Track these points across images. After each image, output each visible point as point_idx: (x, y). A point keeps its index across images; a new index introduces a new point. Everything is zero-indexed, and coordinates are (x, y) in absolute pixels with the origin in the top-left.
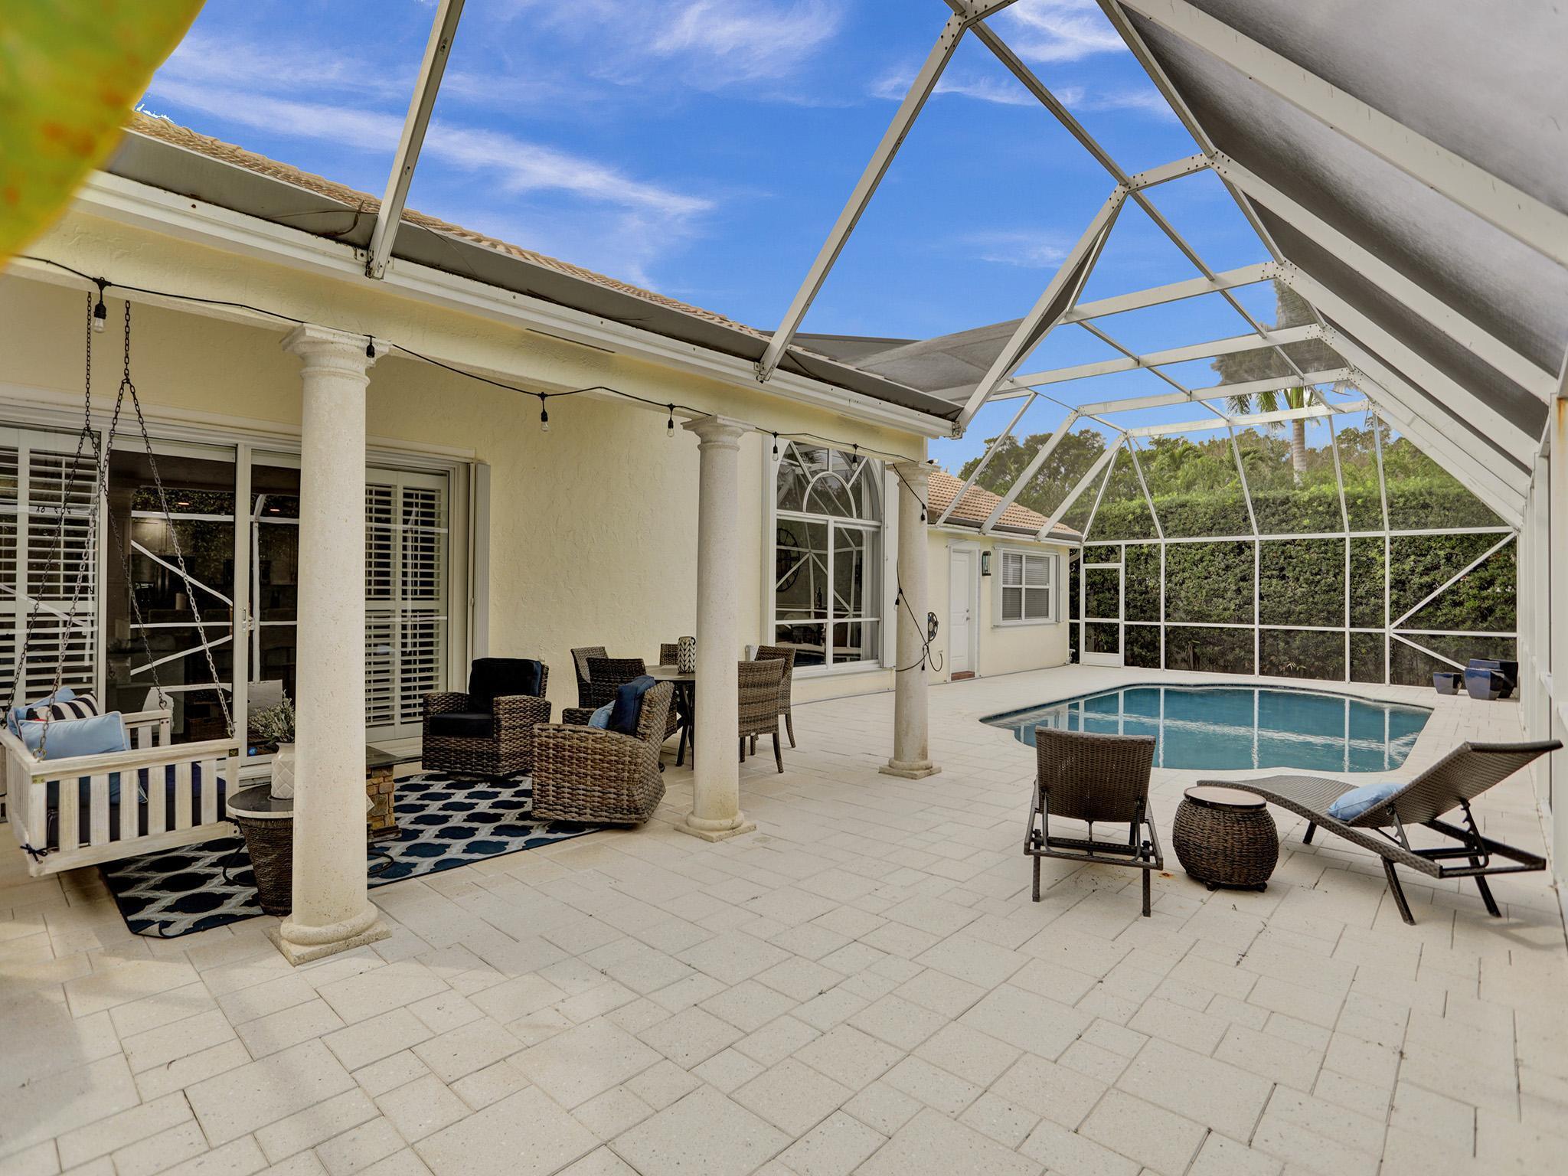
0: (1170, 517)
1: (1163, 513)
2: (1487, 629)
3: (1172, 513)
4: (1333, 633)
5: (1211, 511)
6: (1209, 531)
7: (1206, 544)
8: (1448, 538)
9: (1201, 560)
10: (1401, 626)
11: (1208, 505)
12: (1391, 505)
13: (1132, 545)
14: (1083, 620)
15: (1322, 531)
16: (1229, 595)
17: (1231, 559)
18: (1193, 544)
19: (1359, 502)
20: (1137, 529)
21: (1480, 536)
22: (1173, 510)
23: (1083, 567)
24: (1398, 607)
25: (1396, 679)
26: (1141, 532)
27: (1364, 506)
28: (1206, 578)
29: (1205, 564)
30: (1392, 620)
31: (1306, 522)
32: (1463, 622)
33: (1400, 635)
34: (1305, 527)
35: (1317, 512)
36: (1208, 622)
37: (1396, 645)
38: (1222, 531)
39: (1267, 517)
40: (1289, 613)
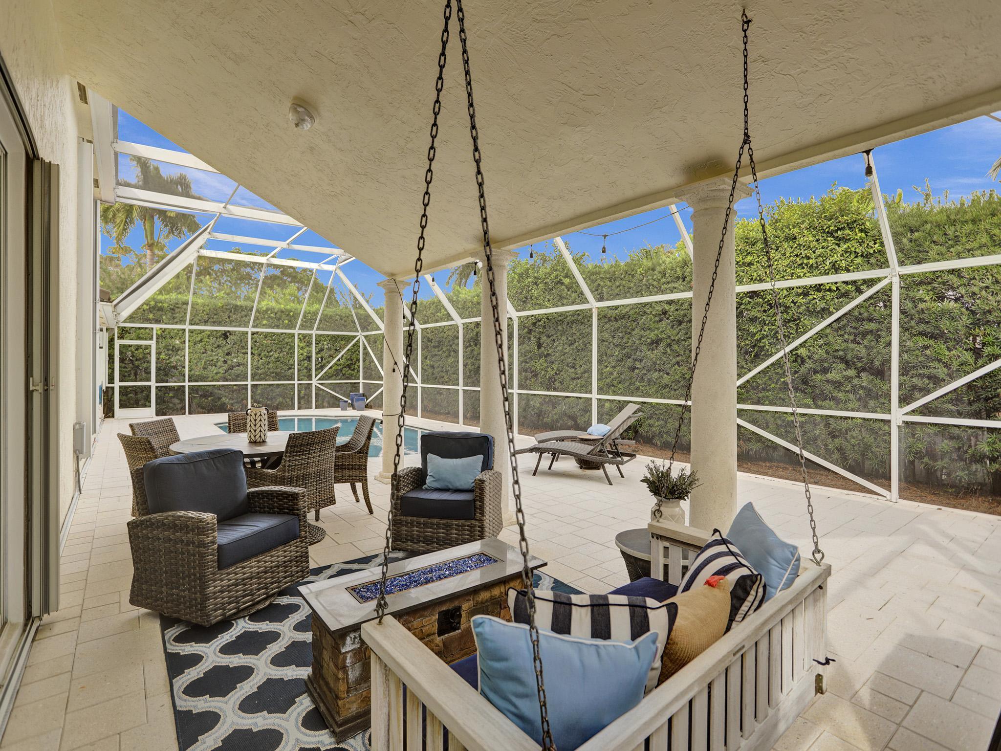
0: (177, 310)
1: (172, 307)
2: (340, 380)
3: (178, 308)
4: (277, 385)
5: (207, 309)
6: (206, 322)
7: (204, 331)
8: (328, 336)
9: (201, 341)
10: (319, 379)
11: (204, 305)
12: (304, 317)
13: (146, 328)
14: (117, 384)
15: (273, 328)
16: (219, 364)
17: (221, 341)
18: (195, 330)
19: (291, 314)
20: (151, 316)
21: (338, 336)
22: (180, 306)
23: (118, 343)
24: (320, 368)
25: (317, 407)
26: (153, 319)
27: (293, 316)
28: (203, 353)
29: (203, 343)
30: (316, 376)
31: (265, 322)
33: (322, 384)
34: (264, 325)
35: (270, 317)
36: (205, 381)
37: (317, 389)
38: (214, 323)
39: (242, 317)
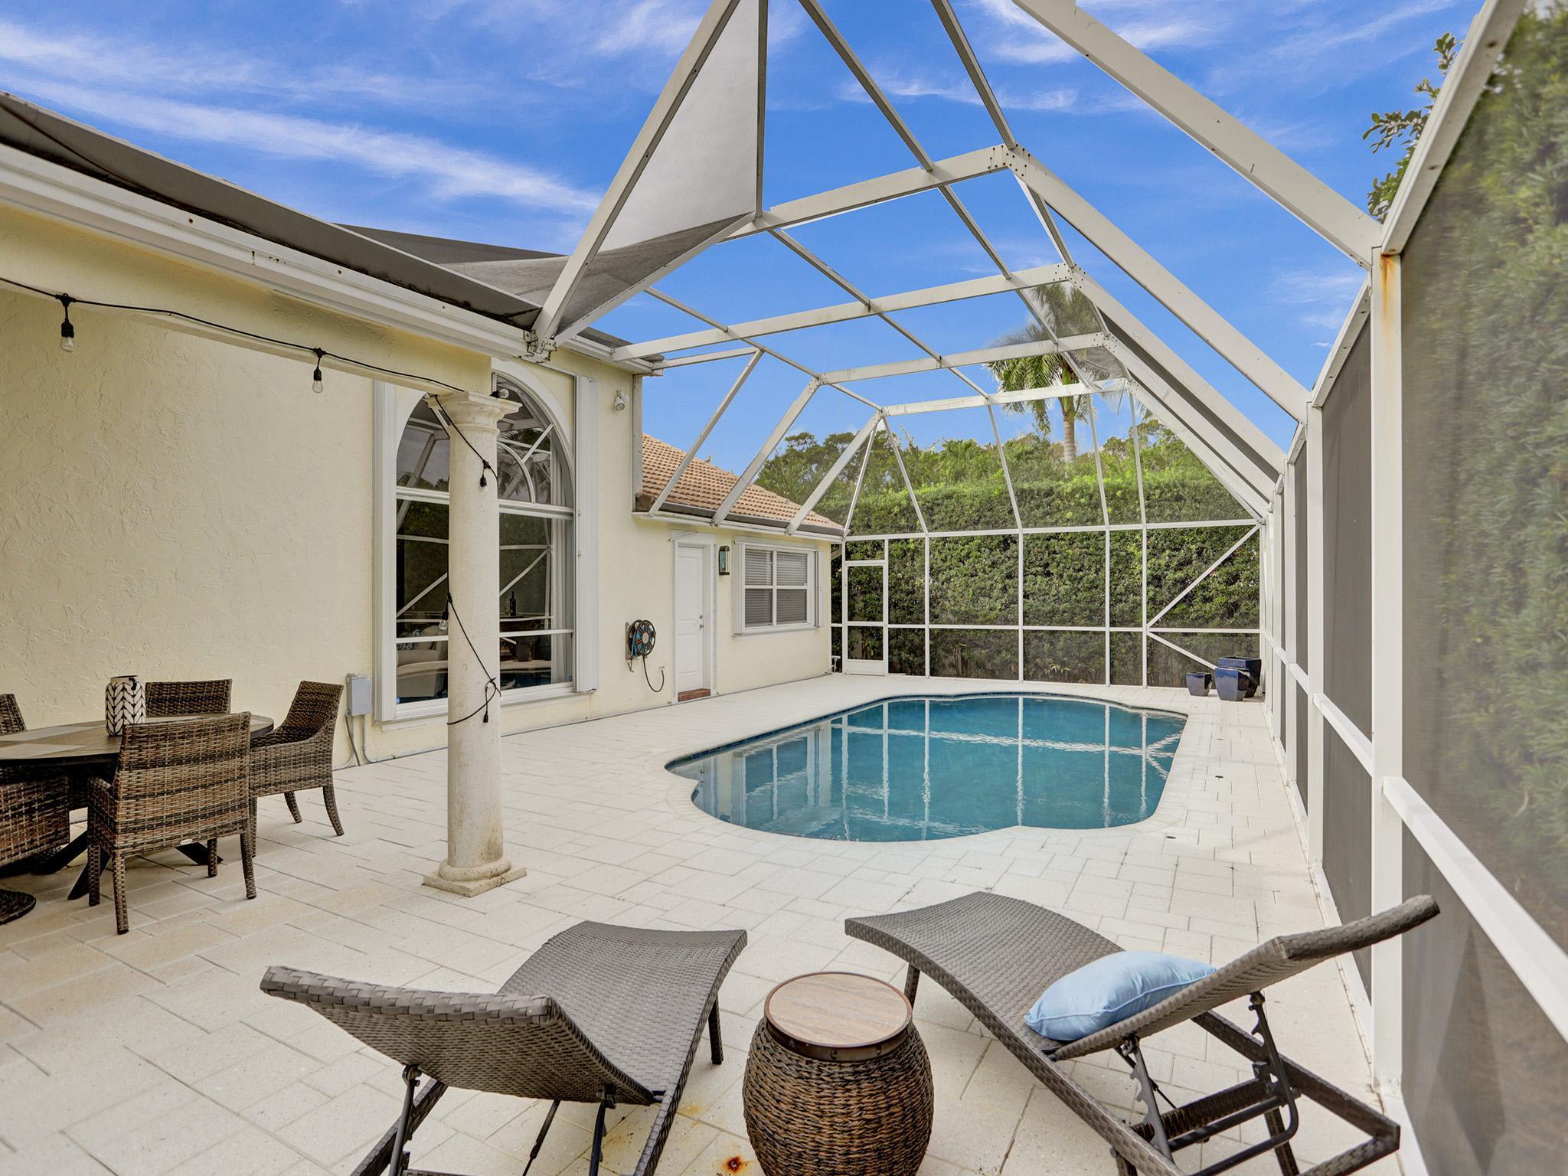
0: (936, 509)
1: (930, 505)
2: (1233, 626)
3: (938, 505)
4: (1095, 633)
5: (977, 503)
6: (975, 524)
7: (972, 539)
8: (1199, 531)
9: (968, 556)
10: (1157, 624)
11: (975, 496)
12: (1148, 498)
13: (899, 540)
14: (845, 624)
15: (1084, 524)
16: (995, 593)
17: (997, 555)
18: (960, 538)
19: (1119, 493)
20: (903, 522)
21: (1227, 529)
22: (940, 502)
23: (846, 565)
24: (1155, 604)
25: (1153, 681)
26: (908, 526)
27: (1124, 498)
28: (972, 576)
29: (971, 560)
30: (1149, 617)
31: (1069, 515)
32: (1213, 618)
33: (1156, 633)
34: (1068, 520)
35: (1079, 504)
36: (975, 623)
37: (1152, 643)
38: (988, 525)
39: (1032, 509)
40: (1053, 612)
